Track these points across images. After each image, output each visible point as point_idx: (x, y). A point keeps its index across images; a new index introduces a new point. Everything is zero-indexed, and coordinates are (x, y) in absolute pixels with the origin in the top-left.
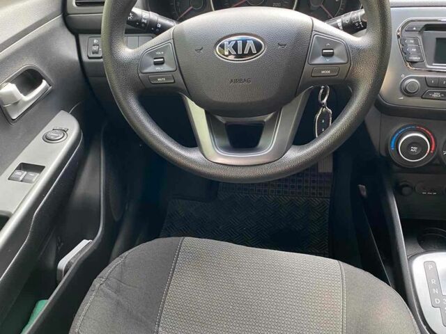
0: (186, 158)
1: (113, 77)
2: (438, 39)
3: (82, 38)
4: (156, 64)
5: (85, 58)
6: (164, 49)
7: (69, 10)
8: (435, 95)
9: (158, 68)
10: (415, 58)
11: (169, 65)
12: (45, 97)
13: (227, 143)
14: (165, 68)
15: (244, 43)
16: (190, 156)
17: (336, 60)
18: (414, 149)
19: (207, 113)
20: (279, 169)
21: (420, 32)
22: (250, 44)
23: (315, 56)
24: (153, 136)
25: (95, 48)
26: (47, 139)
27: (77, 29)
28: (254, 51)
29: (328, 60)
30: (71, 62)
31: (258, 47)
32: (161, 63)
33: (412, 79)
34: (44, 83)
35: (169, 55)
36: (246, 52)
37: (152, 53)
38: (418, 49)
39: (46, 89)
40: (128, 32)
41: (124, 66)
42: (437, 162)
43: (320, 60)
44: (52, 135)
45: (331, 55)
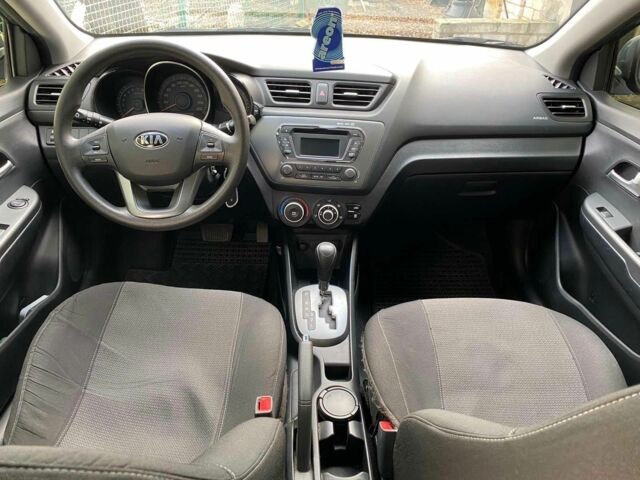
0: (115, 213)
1: (63, 157)
2: (302, 139)
3: (41, 128)
4: (94, 149)
5: (44, 145)
6: (100, 139)
7: (30, 107)
8: (303, 176)
9: (96, 152)
10: (288, 151)
11: (104, 150)
12: (9, 173)
13: (148, 204)
14: (101, 152)
15: (154, 137)
16: (120, 213)
17: (215, 150)
18: (294, 213)
19: (131, 183)
20: (181, 221)
21: (291, 133)
22: (158, 138)
23: (203, 147)
24: (92, 198)
25: (52, 137)
26: (11, 206)
27: (37, 122)
28: (161, 142)
29: (211, 150)
30: (33, 147)
31: (164, 140)
32: (98, 149)
33: (288, 164)
34: (9, 163)
35: (104, 144)
36: (156, 142)
37: (91, 142)
38: (290, 145)
39: (10, 168)
40: (74, 125)
41: (70, 150)
42: (311, 222)
43: (206, 149)
44: (15, 203)
45: (213, 146)
